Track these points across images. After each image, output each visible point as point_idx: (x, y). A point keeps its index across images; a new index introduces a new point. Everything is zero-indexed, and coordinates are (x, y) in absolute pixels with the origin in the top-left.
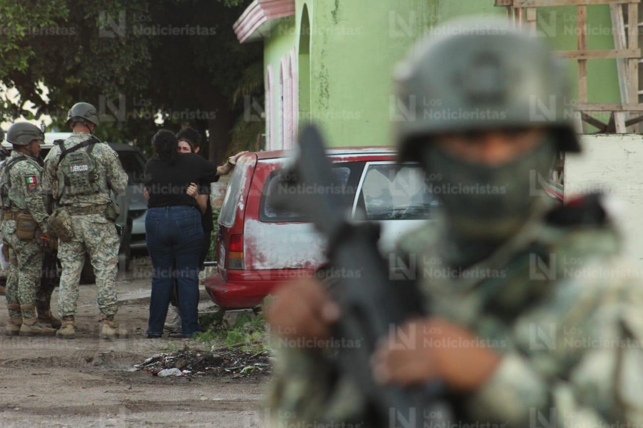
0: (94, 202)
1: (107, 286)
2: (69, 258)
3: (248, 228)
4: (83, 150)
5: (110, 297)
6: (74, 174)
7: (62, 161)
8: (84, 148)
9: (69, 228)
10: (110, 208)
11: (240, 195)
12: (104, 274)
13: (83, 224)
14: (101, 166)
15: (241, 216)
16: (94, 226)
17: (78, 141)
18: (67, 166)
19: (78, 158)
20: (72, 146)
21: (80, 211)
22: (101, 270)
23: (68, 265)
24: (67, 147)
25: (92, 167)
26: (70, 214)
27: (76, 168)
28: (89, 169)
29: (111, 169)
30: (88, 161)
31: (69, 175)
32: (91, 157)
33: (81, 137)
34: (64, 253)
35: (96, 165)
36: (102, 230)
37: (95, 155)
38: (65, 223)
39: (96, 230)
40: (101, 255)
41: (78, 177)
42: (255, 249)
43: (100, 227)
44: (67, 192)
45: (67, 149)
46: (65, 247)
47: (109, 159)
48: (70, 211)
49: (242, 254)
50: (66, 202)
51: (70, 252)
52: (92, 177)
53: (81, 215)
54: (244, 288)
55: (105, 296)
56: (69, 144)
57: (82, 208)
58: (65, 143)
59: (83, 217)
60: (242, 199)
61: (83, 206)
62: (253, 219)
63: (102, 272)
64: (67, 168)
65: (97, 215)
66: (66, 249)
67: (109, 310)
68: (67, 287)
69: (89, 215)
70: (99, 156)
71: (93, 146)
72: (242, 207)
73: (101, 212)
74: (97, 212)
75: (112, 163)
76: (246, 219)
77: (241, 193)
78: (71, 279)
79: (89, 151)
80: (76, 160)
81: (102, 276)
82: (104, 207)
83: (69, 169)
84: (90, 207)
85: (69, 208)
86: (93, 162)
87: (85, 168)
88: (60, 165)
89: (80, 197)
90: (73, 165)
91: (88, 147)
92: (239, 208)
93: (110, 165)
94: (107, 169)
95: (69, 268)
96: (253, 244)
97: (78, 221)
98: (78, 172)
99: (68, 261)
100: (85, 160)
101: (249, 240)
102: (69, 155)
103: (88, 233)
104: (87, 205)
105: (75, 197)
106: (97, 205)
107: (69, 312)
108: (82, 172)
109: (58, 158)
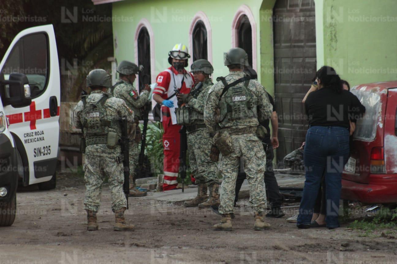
0: (248, 125)
1: (259, 189)
2: (229, 170)
3: (387, 142)
4: (241, 84)
5: (261, 198)
6: (235, 103)
7: (225, 93)
8: (242, 83)
9: (230, 144)
10: (260, 129)
11: (379, 117)
12: (256, 180)
13: (241, 142)
14: (255, 97)
15: (381, 133)
16: (249, 144)
17: (237, 78)
18: (229, 97)
19: (238, 90)
20: (232, 81)
21: (238, 131)
22: (254, 178)
23: (229, 175)
24: (229, 83)
25: (249, 98)
26: (230, 134)
27: (237, 99)
28: (247, 99)
29: (262, 100)
30: (246, 93)
31: (232, 104)
32: (248, 90)
33: (238, 75)
34: (224, 166)
35: (251, 96)
36: (255, 146)
37: (251, 89)
38: (228, 141)
39: (250, 146)
40: (254, 165)
41: (239, 105)
42: (393, 158)
43: (253, 143)
44: (229, 117)
45: (229, 84)
46: (225, 162)
47: (261, 91)
48: (230, 132)
49: (383, 161)
50: (227, 125)
51: (228, 166)
52: (249, 105)
53: (239, 135)
54: (385, 187)
55: (258, 197)
56: (230, 80)
57: (240, 129)
58: (226, 79)
59: (240, 136)
60: (380, 120)
61: (240, 128)
62: (391, 134)
63: (255, 179)
64: (229, 99)
65: (251, 135)
66: (226, 163)
67: (260, 208)
68: (228, 192)
69: (245, 135)
70: (254, 89)
71: (249, 82)
72: (381, 126)
73: (254, 132)
74: (250, 132)
75: (262, 95)
76: (385, 135)
77: (379, 115)
78: (230, 186)
79: (246, 85)
80: (237, 92)
81: (255, 182)
82: (256, 128)
83: (232, 99)
84: (245, 128)
85: (229, 129)
86: (249, 94)
87: (244, 98)
88: (223, 96)
89: (237, 121)
90: (235, 96)
91: (245, 82)
92: (378, 126)
93: (260, 97)
94: (258, 99)
95: (228, 177)
96: (392, 154)
97: (237, 140)
98: (239, 101)
99: (228, 172)
100: (244, 92)
101: (388, 151)
102: (231, 88)
103: (245, 149)
104: (243, 127)
105: (234, 121)
106: (251, 127)
107: (230, 211)
108: (241, 101)
109: (222, 91)
